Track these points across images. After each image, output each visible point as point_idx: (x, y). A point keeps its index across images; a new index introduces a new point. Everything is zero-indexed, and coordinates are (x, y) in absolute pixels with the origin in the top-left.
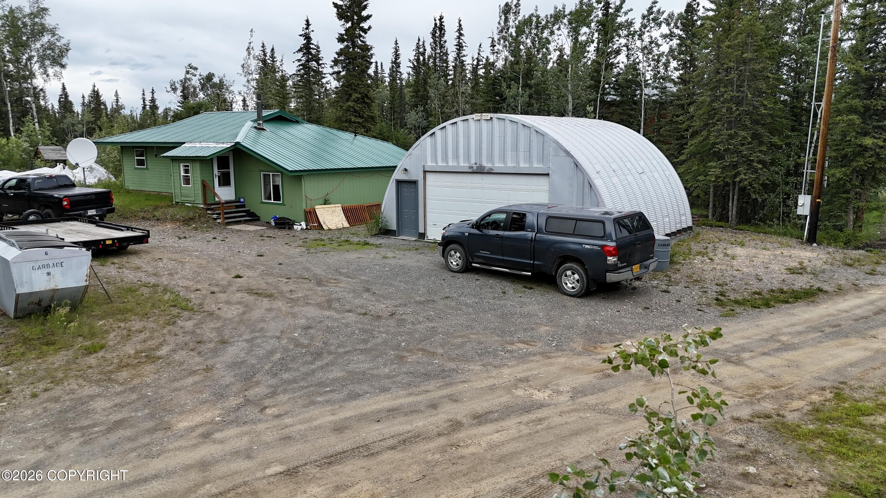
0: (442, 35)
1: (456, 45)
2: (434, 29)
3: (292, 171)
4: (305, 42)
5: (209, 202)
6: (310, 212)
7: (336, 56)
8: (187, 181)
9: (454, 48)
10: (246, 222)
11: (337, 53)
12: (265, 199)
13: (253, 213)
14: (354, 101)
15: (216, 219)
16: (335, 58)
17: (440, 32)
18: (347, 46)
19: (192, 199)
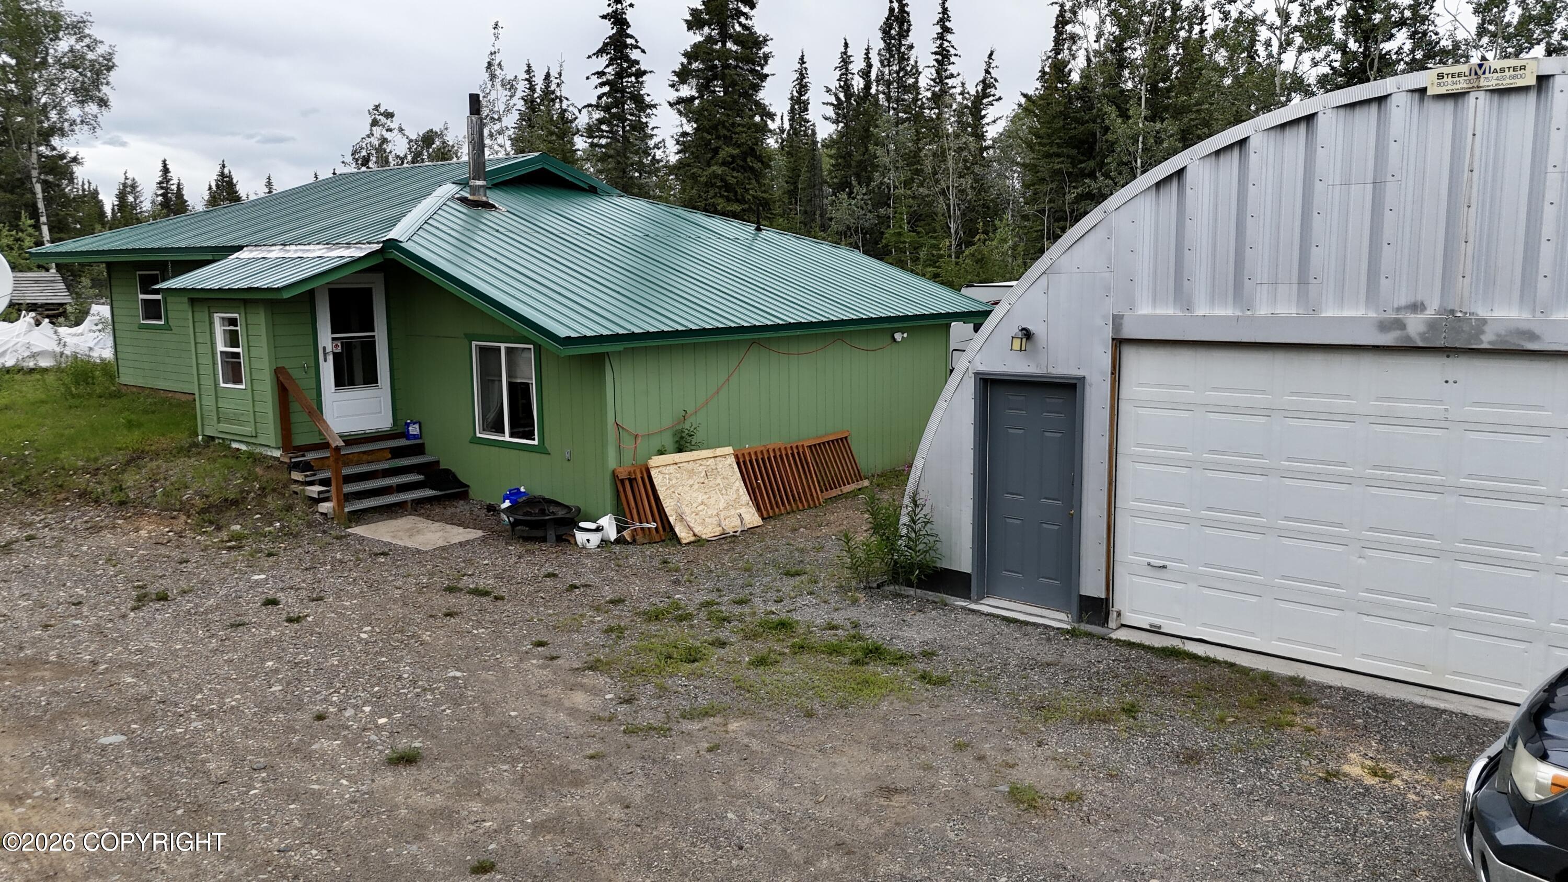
0: (904, 33)
1: (936, 53)
2: (887, 19)
3: (568, 341)
4: (614, 31)
5: (300, 440)
6: (631, 481)
7: (685, 61)
8: (234, 371)
9: (931, 60)
10: (417, 507)
11: (686, 54)
12: (484, 429)
13: (448, 472)
14: (724, 164)
15: (318, 501)
16: (682, 64)
17: (900, 27)
18: (709, 39)
19: (248, 430)
